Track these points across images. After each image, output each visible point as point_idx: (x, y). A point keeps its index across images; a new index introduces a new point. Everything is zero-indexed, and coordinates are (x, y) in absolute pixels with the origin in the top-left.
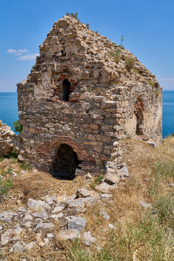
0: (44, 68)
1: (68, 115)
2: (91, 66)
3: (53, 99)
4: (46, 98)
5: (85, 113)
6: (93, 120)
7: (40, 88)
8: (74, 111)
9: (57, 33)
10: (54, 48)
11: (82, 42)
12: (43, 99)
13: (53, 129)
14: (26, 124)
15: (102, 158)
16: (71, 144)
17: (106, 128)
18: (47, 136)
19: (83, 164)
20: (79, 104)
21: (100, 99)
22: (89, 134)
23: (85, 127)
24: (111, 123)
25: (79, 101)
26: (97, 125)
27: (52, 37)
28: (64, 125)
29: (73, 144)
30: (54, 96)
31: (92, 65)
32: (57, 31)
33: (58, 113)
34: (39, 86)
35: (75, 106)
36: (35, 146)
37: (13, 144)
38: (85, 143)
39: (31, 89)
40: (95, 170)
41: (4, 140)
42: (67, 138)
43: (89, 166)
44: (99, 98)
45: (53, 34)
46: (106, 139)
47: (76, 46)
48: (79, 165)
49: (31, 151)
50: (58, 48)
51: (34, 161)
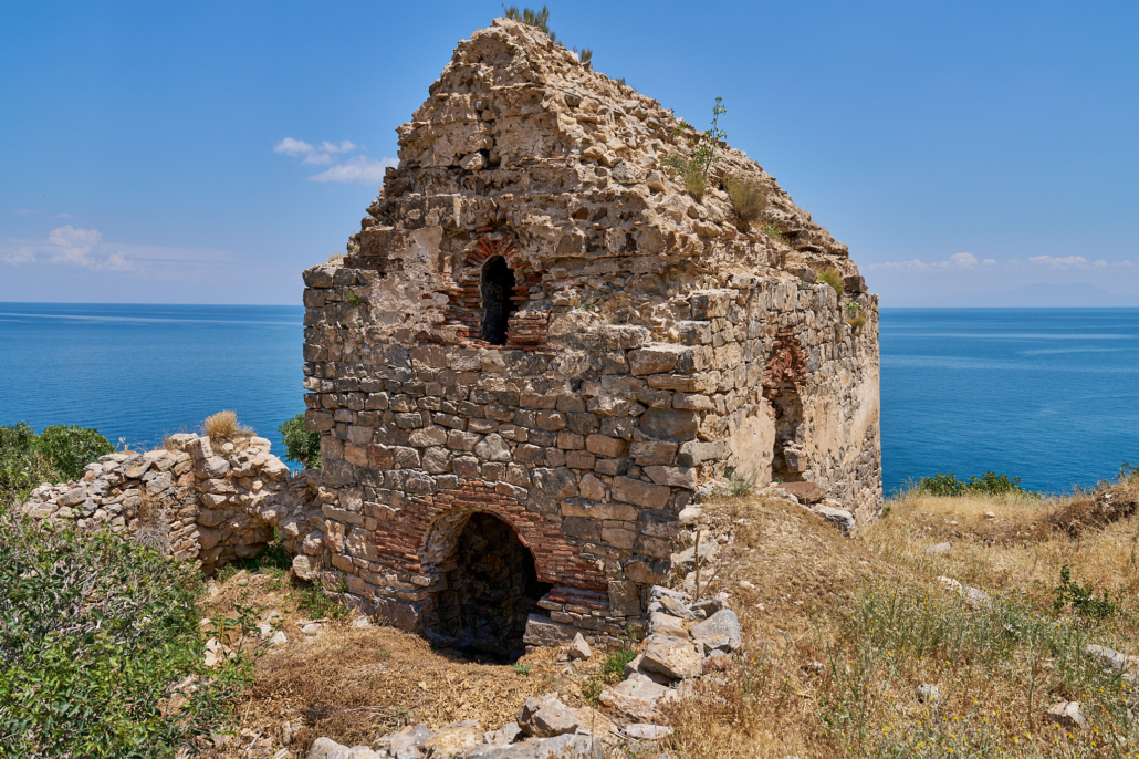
0: (415, 214)
1: (500, 398)
2: (593, 208)
3: (443, 333)
4: (418, 328)
5: (567, 390)
6: (601, 417)
7: (394, 292)
8: (526, 384)
9: (469, 83)
10: (454, 138)
11: (563, 116)
12: (406, 333)
13: (440, 453)
14: (333, 431)
15: (635, 574)
16: (512, 512)
17: (651, 450)
18: (417, 481)
19: (558, 599)
20: (545, 356)
21: (628, 336)
22: (582, 476)
23: (569, 446)
24: (670, 432)
25: (545, 343)
26: (614, 438)
27: (448, 98)
28: (483, 435)
29: (519, 512)
30: (447, 322)
31: (599, 205)
32: (468, 75)
33: (462, 388)
34: (392, 280)
35: (529, 363)
36: (365, 520)
37: (274, 509)
38: (568, 510)
39: (358, 291)
40: (607, 621)
41: (240, 494)
42: (494, 488)
43: (580, 604)
44: (625, 334)
45: (451, 87)
46: (650, 495)
47: (541, 133)
48: (543, 602)
49: (348, 542)
50: (468, 139)
51: (360, 580)
